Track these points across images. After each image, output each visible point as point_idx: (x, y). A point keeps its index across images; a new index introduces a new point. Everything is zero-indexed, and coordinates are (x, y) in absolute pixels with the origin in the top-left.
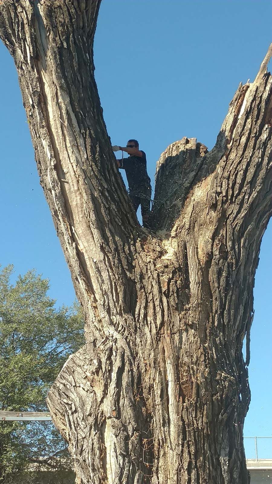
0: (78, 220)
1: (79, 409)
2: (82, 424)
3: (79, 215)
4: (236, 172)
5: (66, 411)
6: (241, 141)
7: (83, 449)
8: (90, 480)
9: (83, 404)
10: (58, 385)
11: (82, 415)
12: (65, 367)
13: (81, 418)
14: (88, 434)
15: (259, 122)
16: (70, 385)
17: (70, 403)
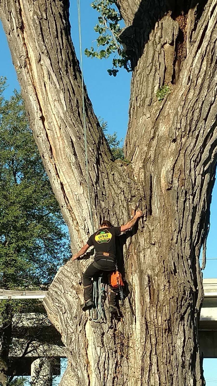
0: (62, 161)
1: (68, 311)
2: (71, 323)
3: (62, 157)
4: (193, 110)
5: (59, 312)
6: (198, 82)
7: (72, 341)
8: (78, 364)
9: (71, 308)
10: (51, 292)
11: (70, 316)
12: (56, 278)
13: (70, 318)
14: (75, 331)
15: (213, 65)
16: (61, 293)
17: (61, 306)
